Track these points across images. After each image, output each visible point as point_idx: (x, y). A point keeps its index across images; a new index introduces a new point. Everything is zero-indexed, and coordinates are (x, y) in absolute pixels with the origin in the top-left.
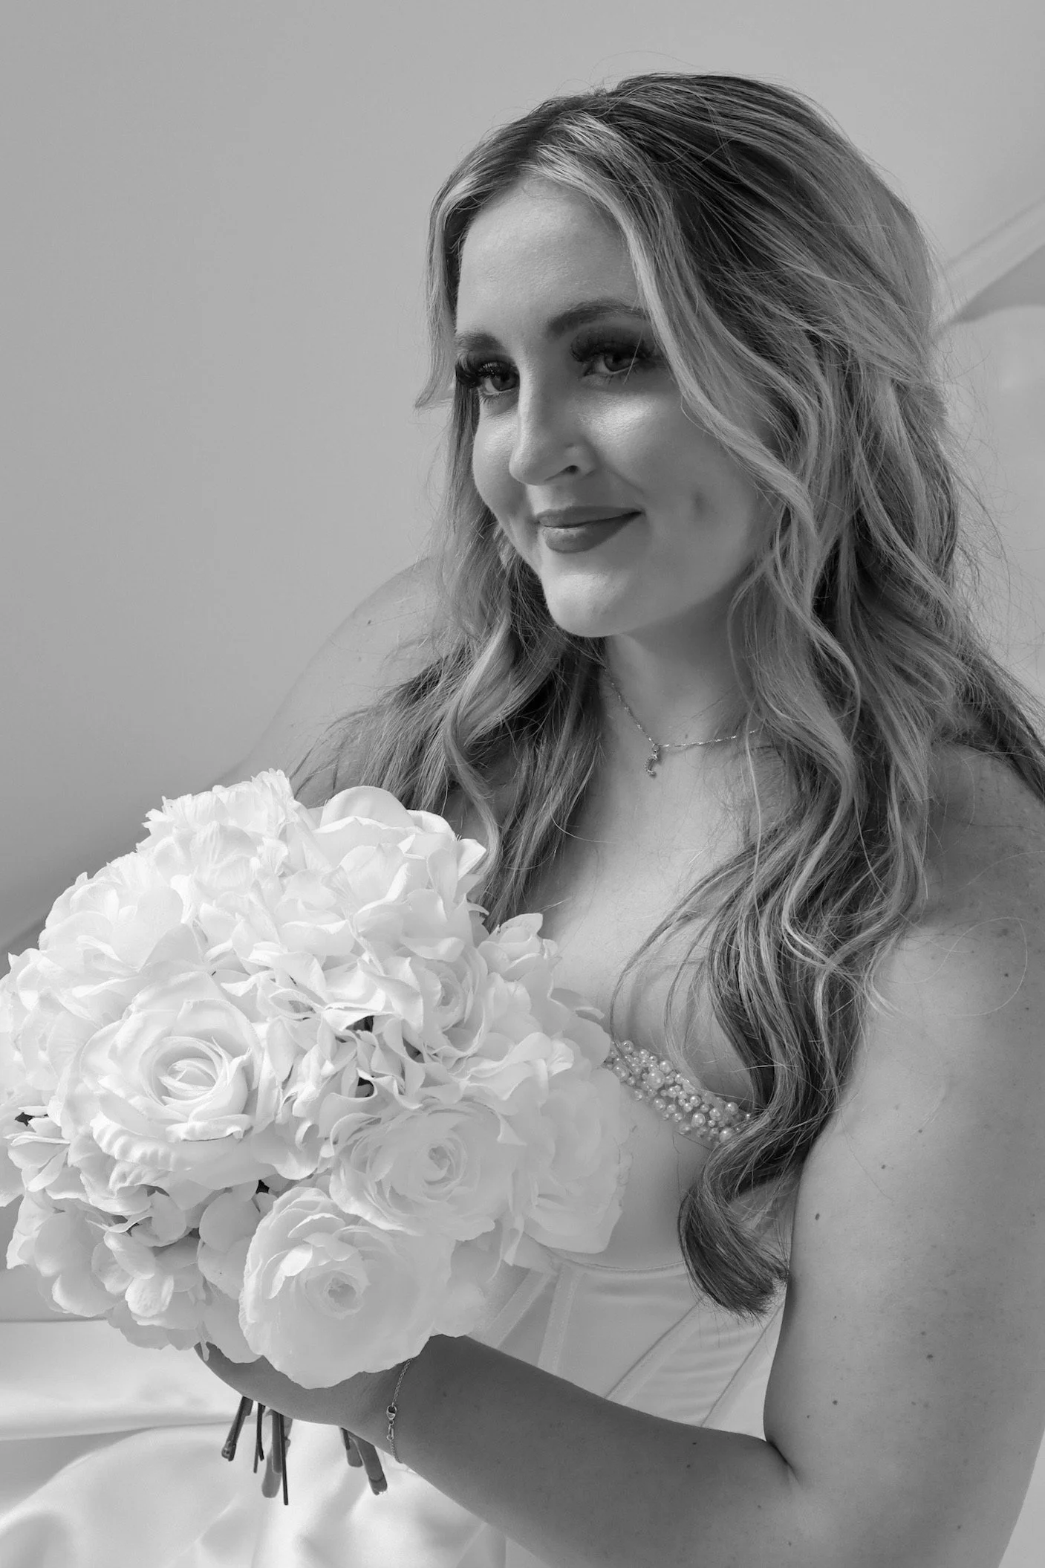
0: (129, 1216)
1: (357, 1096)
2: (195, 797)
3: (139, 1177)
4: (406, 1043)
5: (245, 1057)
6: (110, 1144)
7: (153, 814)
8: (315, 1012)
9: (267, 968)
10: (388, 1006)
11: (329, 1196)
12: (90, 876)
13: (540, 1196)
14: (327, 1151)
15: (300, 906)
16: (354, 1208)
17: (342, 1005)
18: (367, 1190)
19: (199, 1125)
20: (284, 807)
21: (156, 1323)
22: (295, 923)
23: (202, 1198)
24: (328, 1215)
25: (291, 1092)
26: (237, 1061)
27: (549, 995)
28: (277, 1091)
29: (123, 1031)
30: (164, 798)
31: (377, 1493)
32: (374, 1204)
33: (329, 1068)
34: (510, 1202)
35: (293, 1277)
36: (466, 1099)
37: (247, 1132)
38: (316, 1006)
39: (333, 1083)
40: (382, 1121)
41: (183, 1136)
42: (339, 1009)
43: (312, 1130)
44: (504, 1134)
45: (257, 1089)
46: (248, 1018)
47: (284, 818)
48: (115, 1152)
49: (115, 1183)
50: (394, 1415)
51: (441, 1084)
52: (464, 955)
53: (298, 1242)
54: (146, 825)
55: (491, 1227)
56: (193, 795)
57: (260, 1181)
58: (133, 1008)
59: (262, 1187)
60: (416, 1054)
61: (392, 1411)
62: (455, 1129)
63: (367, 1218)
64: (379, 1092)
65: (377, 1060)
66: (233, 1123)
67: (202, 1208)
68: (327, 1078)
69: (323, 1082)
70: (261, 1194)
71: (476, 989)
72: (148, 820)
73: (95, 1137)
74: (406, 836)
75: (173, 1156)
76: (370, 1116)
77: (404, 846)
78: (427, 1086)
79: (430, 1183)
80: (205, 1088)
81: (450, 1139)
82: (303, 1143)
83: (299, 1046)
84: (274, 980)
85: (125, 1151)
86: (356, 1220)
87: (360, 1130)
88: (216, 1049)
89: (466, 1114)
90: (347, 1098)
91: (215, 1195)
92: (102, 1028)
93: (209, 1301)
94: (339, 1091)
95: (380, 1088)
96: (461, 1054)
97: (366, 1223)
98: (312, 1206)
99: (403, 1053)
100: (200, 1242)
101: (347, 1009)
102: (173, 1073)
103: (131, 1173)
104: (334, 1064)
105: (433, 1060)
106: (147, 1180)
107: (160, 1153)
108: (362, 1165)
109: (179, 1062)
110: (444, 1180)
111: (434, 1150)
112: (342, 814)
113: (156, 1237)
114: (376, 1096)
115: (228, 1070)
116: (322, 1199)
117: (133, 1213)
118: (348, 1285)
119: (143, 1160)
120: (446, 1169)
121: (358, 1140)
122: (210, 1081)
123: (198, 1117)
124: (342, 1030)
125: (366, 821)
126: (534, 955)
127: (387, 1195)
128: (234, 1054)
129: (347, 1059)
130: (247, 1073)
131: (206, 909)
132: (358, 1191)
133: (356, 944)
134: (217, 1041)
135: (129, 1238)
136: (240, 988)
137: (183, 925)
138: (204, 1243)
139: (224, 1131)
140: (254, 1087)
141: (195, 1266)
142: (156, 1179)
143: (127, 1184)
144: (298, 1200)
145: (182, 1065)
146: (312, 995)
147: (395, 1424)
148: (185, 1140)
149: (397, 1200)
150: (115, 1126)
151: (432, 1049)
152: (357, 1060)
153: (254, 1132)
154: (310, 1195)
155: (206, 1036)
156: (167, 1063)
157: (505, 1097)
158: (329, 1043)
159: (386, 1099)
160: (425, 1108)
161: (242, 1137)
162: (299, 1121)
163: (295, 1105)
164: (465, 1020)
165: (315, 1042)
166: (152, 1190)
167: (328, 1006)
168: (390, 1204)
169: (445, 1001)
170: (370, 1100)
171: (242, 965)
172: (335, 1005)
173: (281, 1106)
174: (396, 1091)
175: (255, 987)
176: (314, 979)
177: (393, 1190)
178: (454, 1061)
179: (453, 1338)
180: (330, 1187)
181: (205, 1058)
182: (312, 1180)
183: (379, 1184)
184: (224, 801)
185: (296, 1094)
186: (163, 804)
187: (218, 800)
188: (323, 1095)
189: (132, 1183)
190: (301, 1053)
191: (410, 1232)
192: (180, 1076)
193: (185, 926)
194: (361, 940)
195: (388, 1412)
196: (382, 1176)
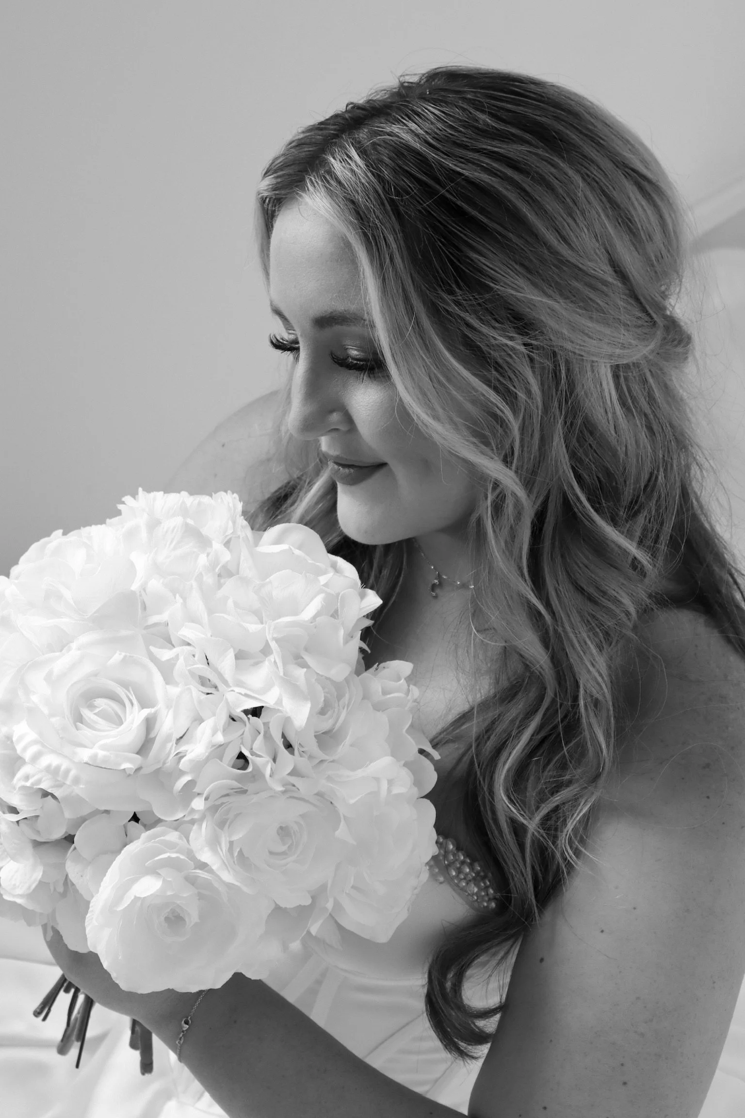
0: (22, 810)
1: (234, 767)
2: (166, 495)
3: (39, 781)
4: (283, 736)
5: (153, 710)
6: (25, 749)
7: (128, 499)
8: (218, 690)
9: (189, 644)
10: (279, 702)
11: (188, 841)
12: (65, 534)
13: (353, 887)
14: (198, 804)
15: (230, 603)
16: (206, 856)
17: (243, 691)
18: (220, 845)
19: (101, 753)
20: (234, 522)
21: (19, 901)
22: (222, 615)
23: (85, 811)
24: (182, 857)
25: (182, 749)
26: (146, 712)
27: (404, 730)
28: (171, 744)
29: (61, 663)
30: (140, 489)
31: (143, 1074)
32: (223, 857)
33: (220, 738)
34: (329, 886)
35: (139, 898)
36: (320, 794)
37: (138, 770)
38: (221, 686)
39: (218, 750)
40: (248, 793)
41: (86, 759)
42: (240, 693)
43: (191, 784)
44: (342, 832)
45: (155, 738)
46: (165, 679)
47: (231, 532)
48: (27, 756)
49: (19, 780)
50: (187, 1026)
51: (303, 777)
52: (347, 680)
53: (153, 871)
54: (120, 507)
55: (308, 902)
56: (165, 493)
57: (135, 812)
58: (74, 645)
59: (135, 818)
60: (288, 746)
61: (186, 1023)
62: (302, 816)
63: (214, 868)
64: (253, 769)
65: (259, 743)
66: (129, 760)
67: (83, 820)
68: (215, 746)
69: (212, 747)
70: (133, 823)
71: (349, 708)
72: (123, 503)
73: (14, 739)
74: (325, 573)
75: (73, 773)
76: (240, 786)
77: (323, 580)
78: (291, 775)
79: (271, 853)
80: (114, 726)
81: (296, 822)
82: (180, 792)
83: (199, 713)
84: (194, 656)
85: (36, 758)
86: (203, 866)
87: (227, 795)
88: (130, 696)
89: (314, 805)
90: (225, 765)
91: (96, 813)
92: (43, 654)
93: (64, 895)
94: (221, 758)
95: (254, 765)
96: (324, 757)
97: (211, 871)
98: (171, 846)
99: (280, 742)
100: (73, 846)
101: (246, 695)
102: (91, 707)
103: (33, 776)
104: (224, 736)
105: (301, 756)
106: (44, 786)
107: (63, 768)
108: (222, 824)
109: (100, 699)
110: (284, 853)
111: (281, 828)
112: (278, 541)
113: (38, 832)
114: (248, 773)
115: (135, 717)
116: (183, 843)
117: (26, 809)
118: (181, 917)
119: (48, 769)
120: (287, 846)
121: (224, 803)
122: (118, 721)
123: (103, 748)
124: (238, 712)
125: (297, 552)
126: (400, 695)
127: (236, 854)
128: (143, 705)
129: (235, 735)
130: (149, 724)
131: (156, 585)
132: (214, 843)
133: (267, 645)
134: (133, 691)
135: (17, 826)
136: (166, 655)
137: (132, 591)
138: (75, 848)
139: (120, 764)
140: (152, 735)
141: (63, 865)
142: (52, 787)
143: (28, 784)
144: (162, 838)
145: (102, 703)
146: (221, 676)
147: (186, 1034)
148: (86, 763)
149: (242, 860)
150: (32, 736)
151: (302, 747)
152: (242, 738)
153: (142, 772)
154: (173, 836)
155: (125, 685)
156: (89, 697)
157: (352, 801)
158: (224, 718)
159: (258, 775)
160: (284, 792)
161: (132, 773)
162: (182, 773)
163: (183, 760)
164: (334, 731)
165: (214, 715)
166: (45, 794)
167: (232, 689)
168: (236, 862)
169: (323, 712)
170: (243, 773)
171: (170, 636)
172: (237, 690)
173: (171, 758)
174: (268, 772)
175: (177, 657)
176: (226, 663)
177: (241, 852)
178: (317, 761)
179: (250, 979)
180: (191, 834)
181: (119, 702)
182: (177, 825)
183: (231, 843)
184: (188, 505)
185: (187, 751)
186: (137, 494)
187: (183, 502)
188: (208, 759)
189: (33, 784)
190: (199, 720)
191: (245, 889)
192: (97, 710)
193: (133, 593)
194: (273, 645)
195: (183, 1022)
196: (235, 838)
